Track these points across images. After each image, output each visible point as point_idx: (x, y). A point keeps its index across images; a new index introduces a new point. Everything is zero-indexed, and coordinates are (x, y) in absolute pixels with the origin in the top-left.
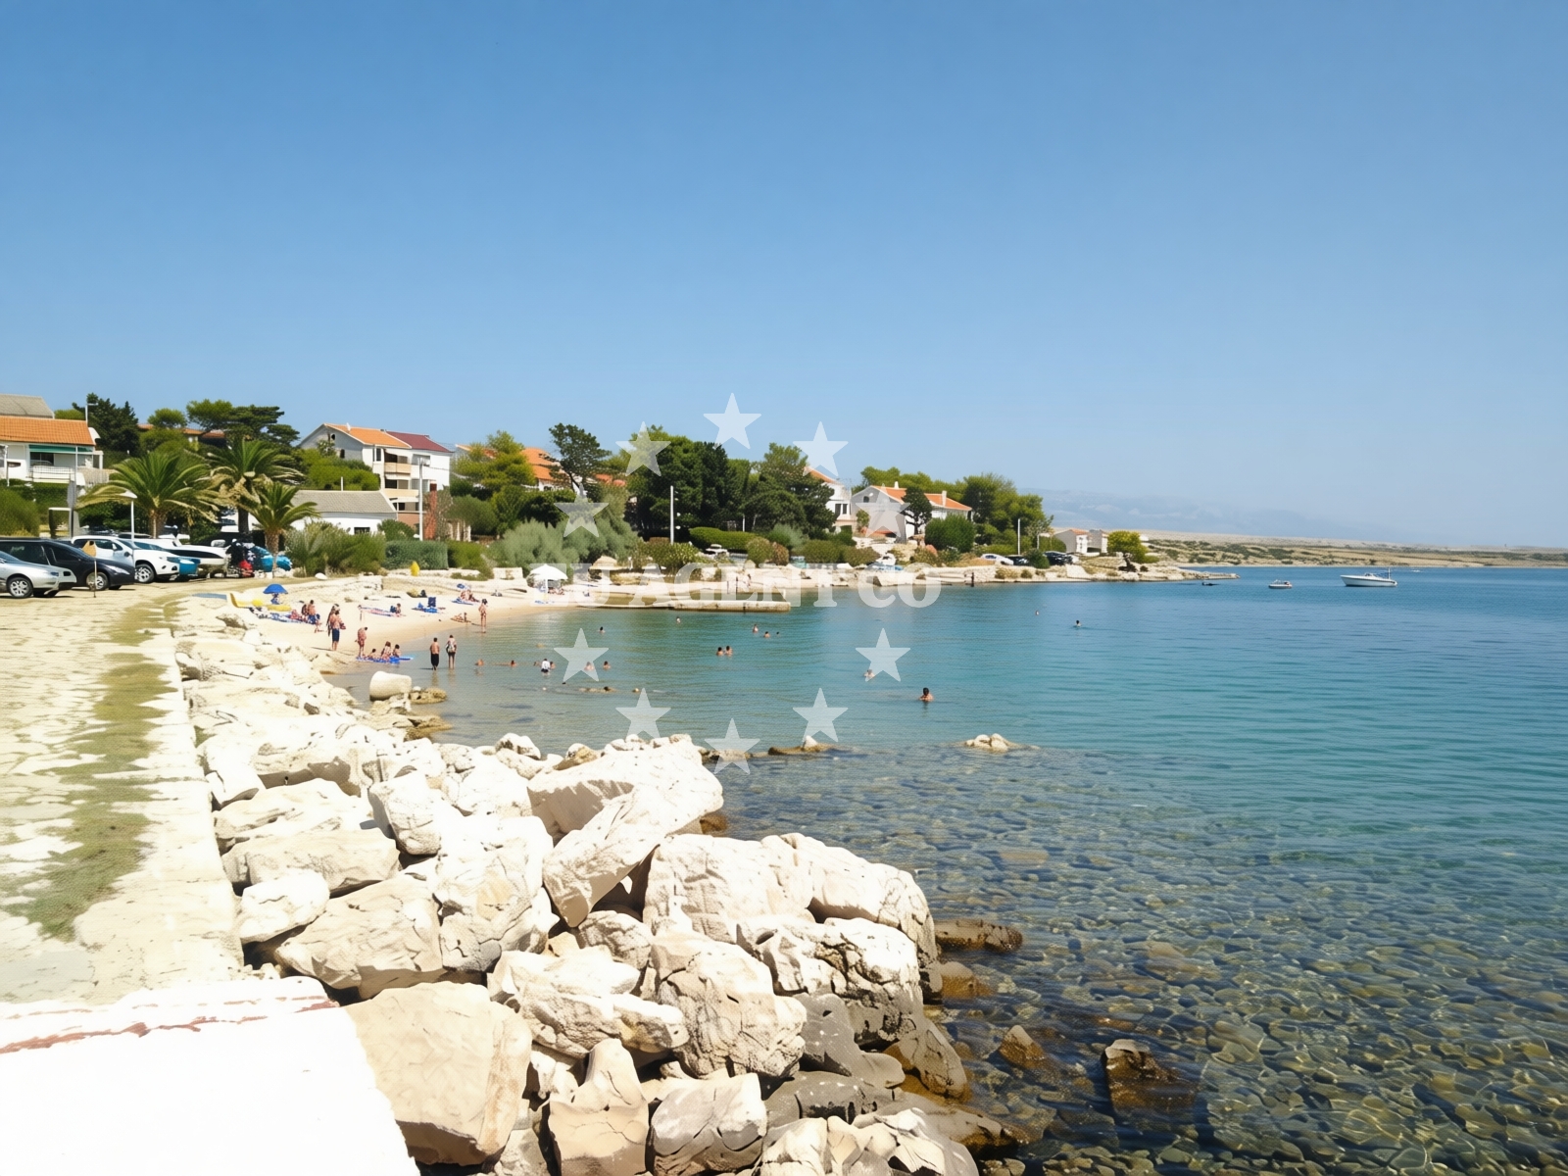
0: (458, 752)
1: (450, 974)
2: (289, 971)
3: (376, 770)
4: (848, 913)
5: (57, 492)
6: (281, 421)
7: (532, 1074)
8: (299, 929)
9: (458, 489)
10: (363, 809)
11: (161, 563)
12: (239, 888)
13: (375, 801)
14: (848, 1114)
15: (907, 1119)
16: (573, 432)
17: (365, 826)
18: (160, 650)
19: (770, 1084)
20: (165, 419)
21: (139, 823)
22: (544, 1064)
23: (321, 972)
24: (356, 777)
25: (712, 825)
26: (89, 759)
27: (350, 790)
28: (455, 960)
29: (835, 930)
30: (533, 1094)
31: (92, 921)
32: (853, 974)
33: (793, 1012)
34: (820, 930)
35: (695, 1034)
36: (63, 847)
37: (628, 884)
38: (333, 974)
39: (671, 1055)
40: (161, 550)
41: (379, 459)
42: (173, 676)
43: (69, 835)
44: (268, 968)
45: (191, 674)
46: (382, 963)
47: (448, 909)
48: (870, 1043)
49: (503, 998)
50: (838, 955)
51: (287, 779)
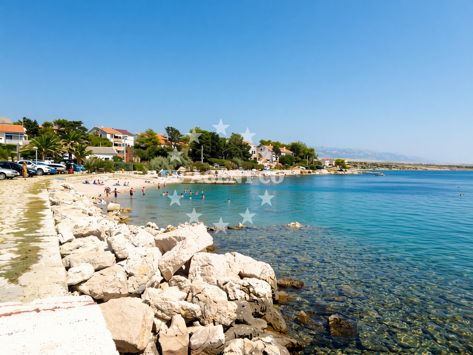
0: (133, 227)
1: (130, 295)
2: (82, 293)
3: (109, 233)
4: (251, 276)
5: (14, 147)
6: (82, 125)
7: (154, 325)
8: (85, 281)
9: (136, 147)
10: (105, 245)
11: (46, 169)
12: (67, 269)
13: (108, 242)
14: (250, 337)
15: (268, 339)
16: (172, 129)
17: (105, 250)
18: (44, 196)
19: (226, 328)
20: (47, 125)
21: (38, 249)
22: (158, 322)
23: (92, 294)
24: (103, 235)
25: (210, 249)
26: (22, 229)
27: (102, 239)
28: (132, 290)
29: (246, 281)
30: (154, 331)
31: (23, 279)
32: (252, 295)
33: (233, 306)
34: (241, 282)
35: (203, 313)
36: (15, 256)
37: (184, 267)
38: (95, 294)
39: (196, 319)
40: (45, 165)
41: (112, 137)
42: (48, 204)
43: (17, 253)
44: (76, 293)
45: (53, 204)
46: (110, 291)
47: (129, 275)
48: (257, 315)
49: (146, 302)
50: (247, 289)
51: (83, 236)
